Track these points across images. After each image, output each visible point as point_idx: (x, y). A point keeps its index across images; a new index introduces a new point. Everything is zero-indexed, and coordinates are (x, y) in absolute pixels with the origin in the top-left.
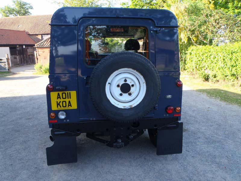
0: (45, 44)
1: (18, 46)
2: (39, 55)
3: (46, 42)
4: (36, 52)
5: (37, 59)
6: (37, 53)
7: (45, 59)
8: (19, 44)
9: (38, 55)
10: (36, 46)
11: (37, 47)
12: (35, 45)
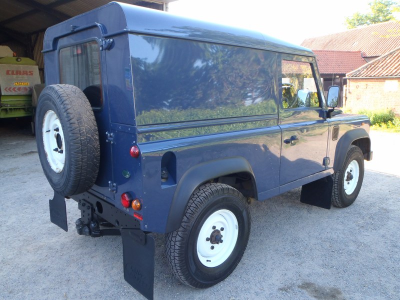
0: (362, 73)
1: (338, 77)
2: (349, 92)
3: (365, 70)
4: (346, 86)
5: (346, 98)
6: (347, 88)
7: (358, 99)
8: (340, 73)
9: (347, 92)
10: (347, 77)
11: (349, 79)
12: (346, 75)
